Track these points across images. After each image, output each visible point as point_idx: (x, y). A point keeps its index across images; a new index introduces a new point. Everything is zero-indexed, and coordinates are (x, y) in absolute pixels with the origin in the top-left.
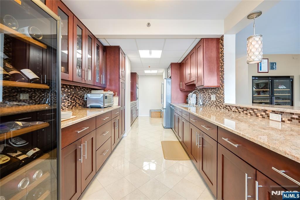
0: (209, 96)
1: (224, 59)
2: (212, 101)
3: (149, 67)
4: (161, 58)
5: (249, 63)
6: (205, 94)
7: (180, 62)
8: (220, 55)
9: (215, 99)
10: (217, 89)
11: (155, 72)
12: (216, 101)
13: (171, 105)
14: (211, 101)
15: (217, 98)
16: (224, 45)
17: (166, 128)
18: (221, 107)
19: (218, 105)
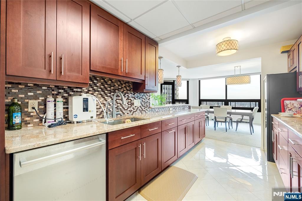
12: (142, 106)
14: (134, 107)
15: (142, 103)
18: (147, 110)
19: (144, 110)
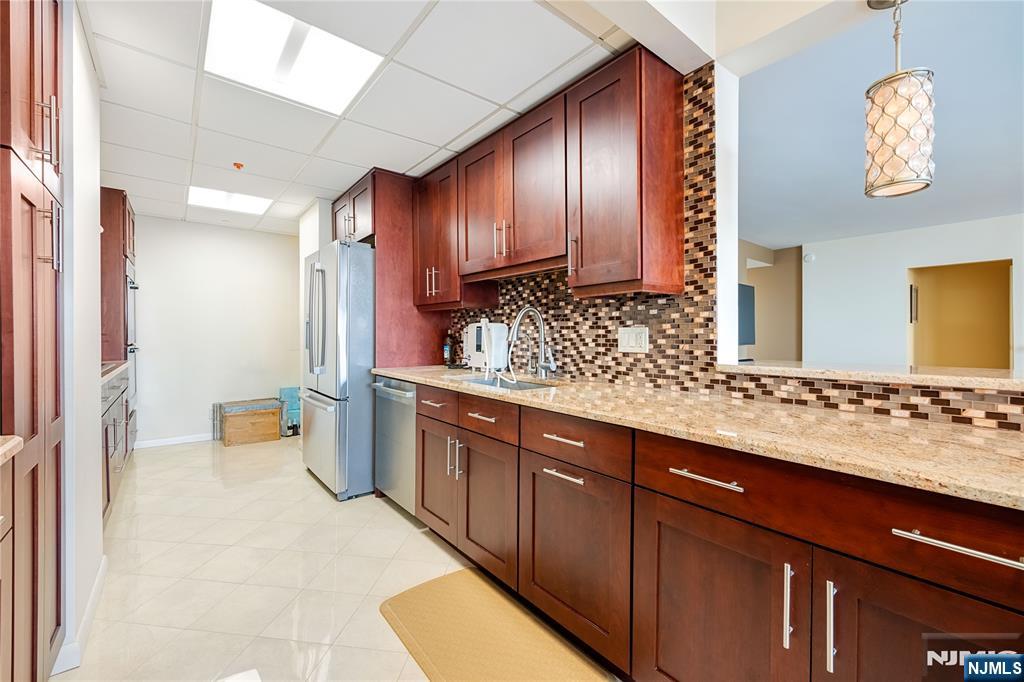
0: (602, 332)
1: (713, 169)
2: (625, 355)
3: (238, 166)
4: (343, 117)
5: (875, 194)
6: (571, 324)
7: (416, 173)
8: (688, 150)
9: (647, 347)
10: (661, 301)
11: (252, 205)
12: (657, 356)
13: (375, 378)
14: (619, 355)
15: (662, 341)
16: (717, 108)
17: (349, 498)
18: (695, 380)
19: (670, 372)
